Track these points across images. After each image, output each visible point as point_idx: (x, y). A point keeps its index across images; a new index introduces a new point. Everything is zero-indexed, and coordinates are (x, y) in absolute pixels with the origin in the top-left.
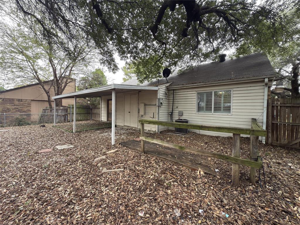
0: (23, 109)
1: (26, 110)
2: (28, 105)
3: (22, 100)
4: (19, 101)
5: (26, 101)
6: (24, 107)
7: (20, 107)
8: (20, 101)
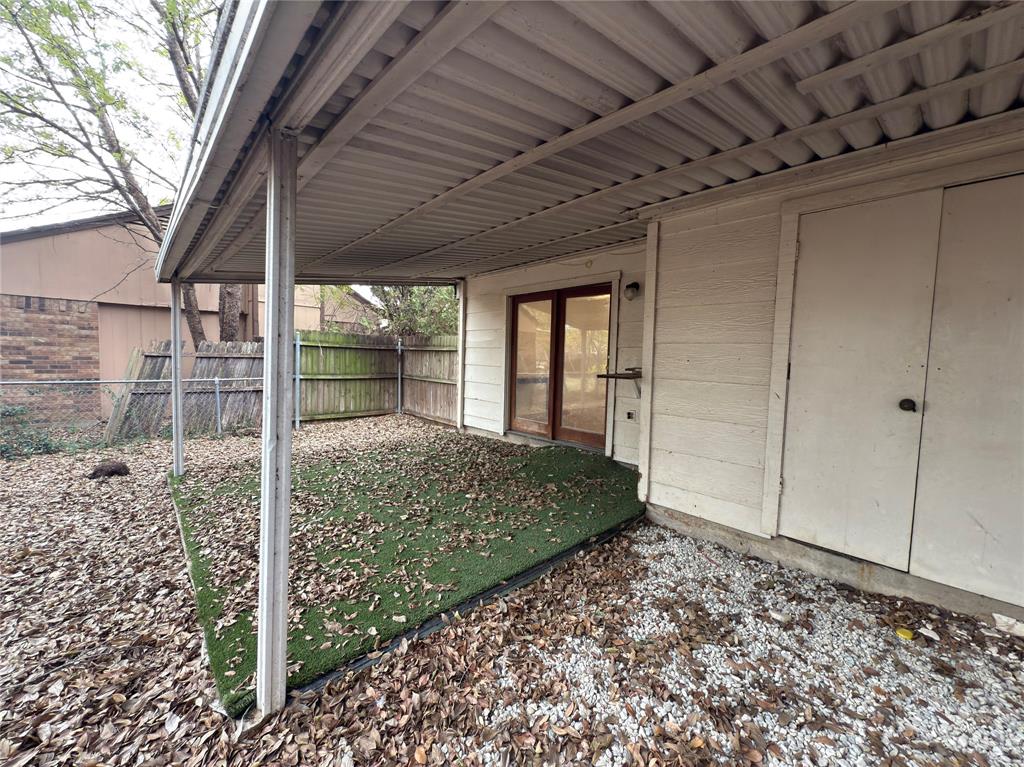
0: (53, 353)
1: (68, 358)
2: (84, 332)
3: (47, 303)
4: (28, 305)
5: (69, 308)
6: (60, 345)
7: (37, 344)
8: (35, 305)
